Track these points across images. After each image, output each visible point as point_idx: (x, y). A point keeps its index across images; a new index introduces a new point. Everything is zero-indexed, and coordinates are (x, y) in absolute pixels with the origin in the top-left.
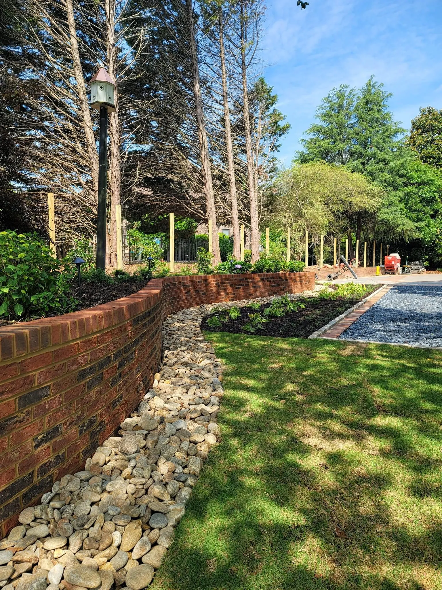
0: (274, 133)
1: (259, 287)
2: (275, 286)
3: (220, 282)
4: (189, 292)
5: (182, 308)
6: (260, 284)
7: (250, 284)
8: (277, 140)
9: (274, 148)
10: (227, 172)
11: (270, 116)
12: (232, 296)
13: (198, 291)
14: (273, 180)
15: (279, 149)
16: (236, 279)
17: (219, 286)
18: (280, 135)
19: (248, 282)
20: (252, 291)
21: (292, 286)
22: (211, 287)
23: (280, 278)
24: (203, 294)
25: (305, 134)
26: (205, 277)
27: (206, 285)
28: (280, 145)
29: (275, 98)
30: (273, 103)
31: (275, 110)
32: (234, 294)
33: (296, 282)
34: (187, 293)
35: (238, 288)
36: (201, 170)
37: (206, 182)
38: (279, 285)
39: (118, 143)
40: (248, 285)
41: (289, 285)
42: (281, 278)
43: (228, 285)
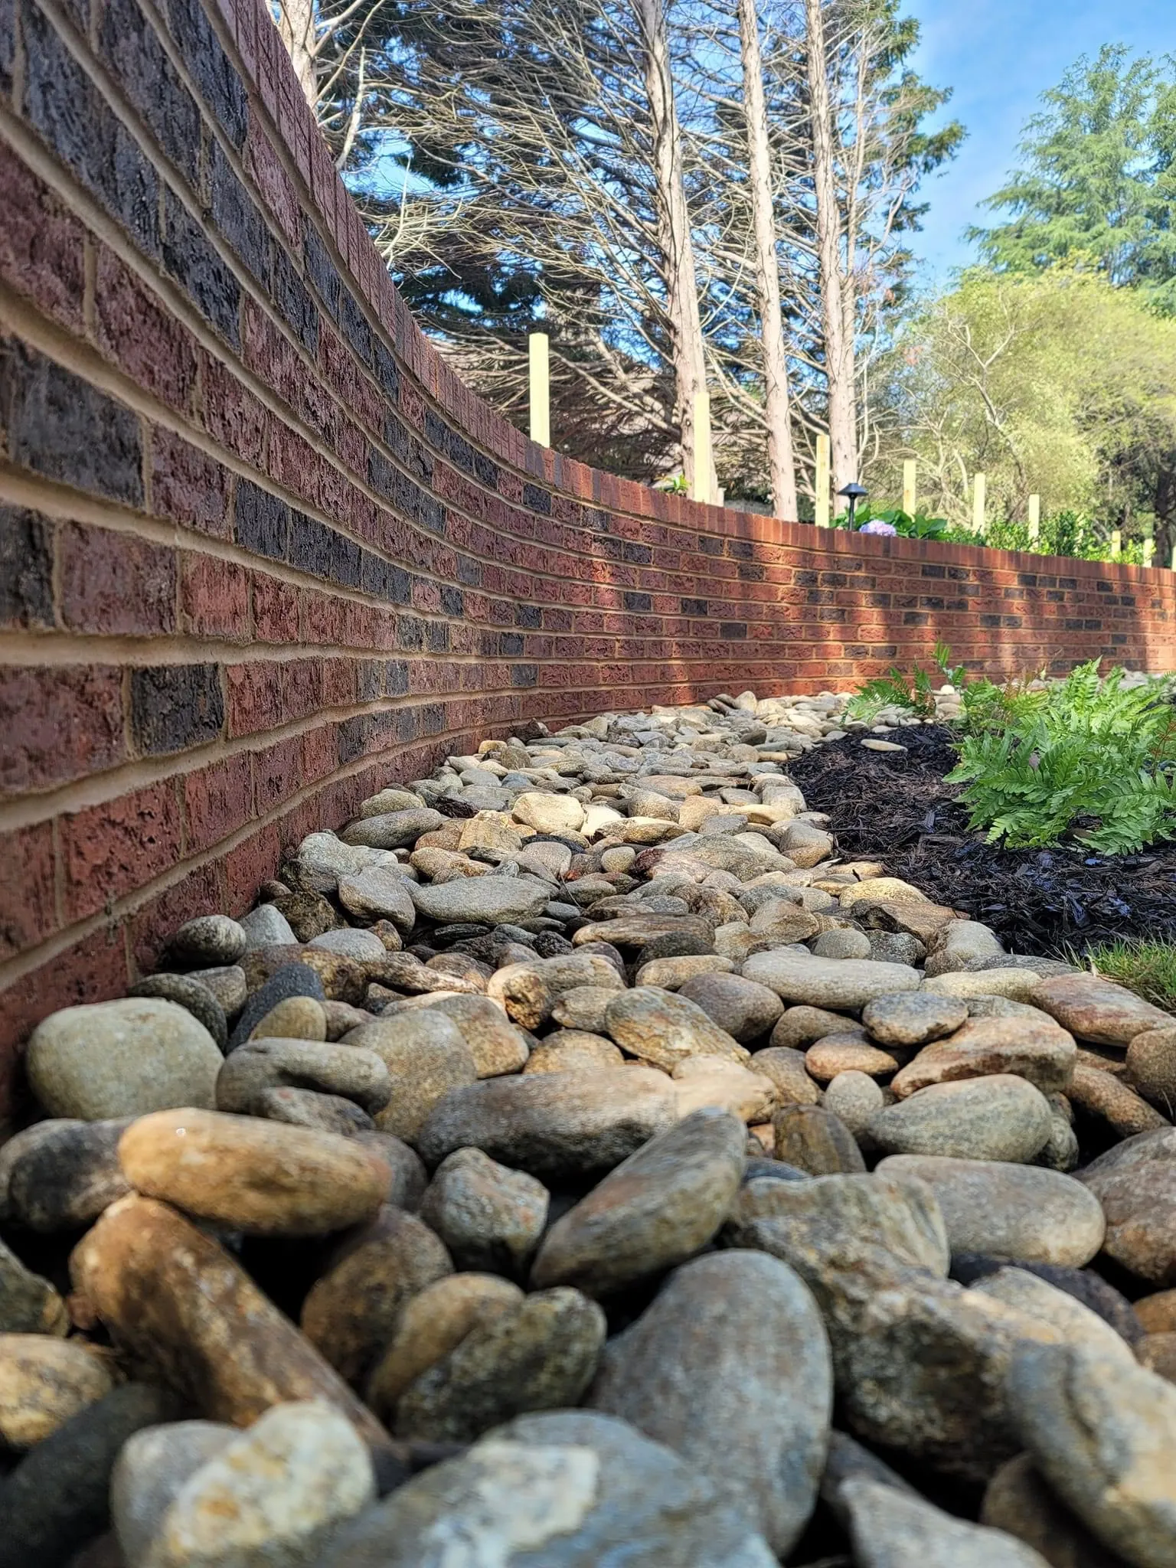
0: (902, 161)
1: (1013, 623)
2: (1078, 625)
3: (823, 571)
4: (645, 603)
5: (594, 705)
6: (1018, 605)
7: (971, 600)
8: (913, 187)
9: (903, 218)
10: (750, 265)
11: (890, 96)
12: (884, 663)
13: (700, 607)
14: (898, 331)
15: (920, 219)
16: (905, 567)
17: (814, 597)
18: (928, 167)
19: (962, 589)
20: (980, 642)
21: (1149, 635)
22: (771, 594)
23: (1103, 586)
24: (730, 630)
25: (984, 208)
26: (743, 520)
27: (744, 574)
28: (924, 208)
29: (910, 29)
30: (901, 49)
31: (908, 78)
32: (892, 652)
33: (1163, 615)
34: (629, 601)
35: (913, 618)
36: (656, 234)
37: (677, 278)
38: (1097, 625)
39: (309, 42)
40: (962, 605)
41: (1138, 627)
42: (1109, 588)
43: (864, 599)
